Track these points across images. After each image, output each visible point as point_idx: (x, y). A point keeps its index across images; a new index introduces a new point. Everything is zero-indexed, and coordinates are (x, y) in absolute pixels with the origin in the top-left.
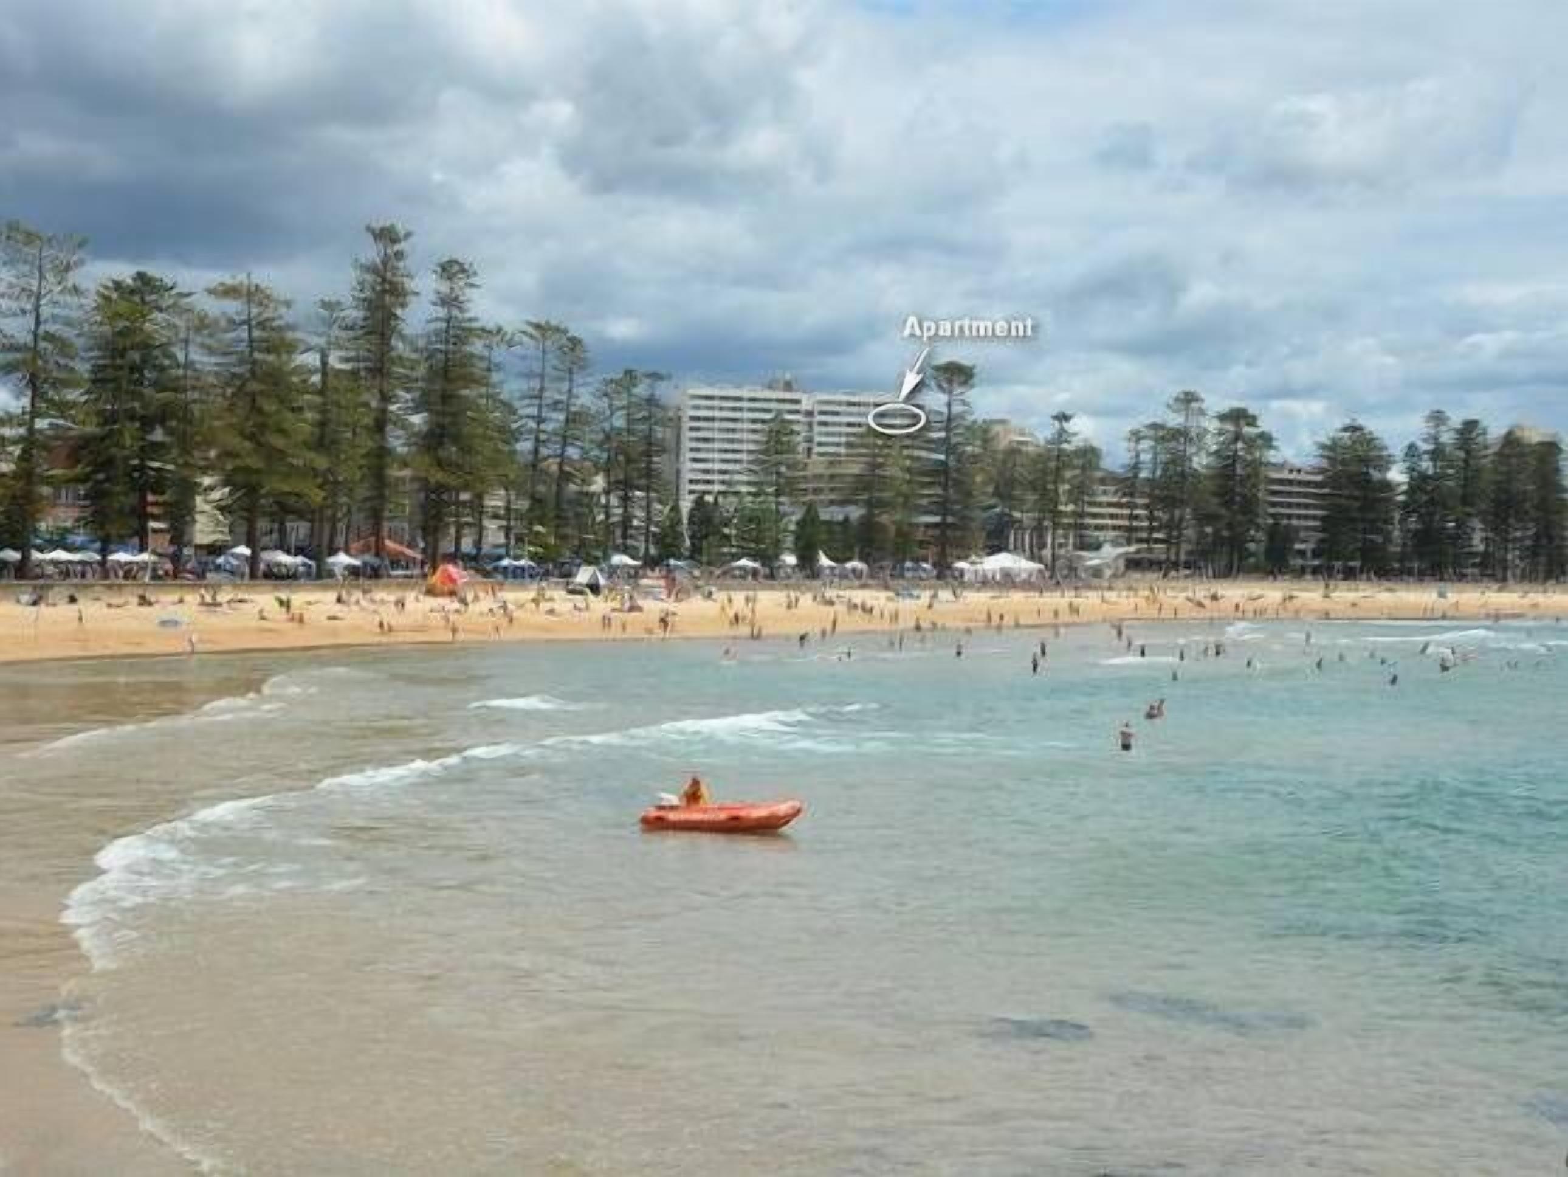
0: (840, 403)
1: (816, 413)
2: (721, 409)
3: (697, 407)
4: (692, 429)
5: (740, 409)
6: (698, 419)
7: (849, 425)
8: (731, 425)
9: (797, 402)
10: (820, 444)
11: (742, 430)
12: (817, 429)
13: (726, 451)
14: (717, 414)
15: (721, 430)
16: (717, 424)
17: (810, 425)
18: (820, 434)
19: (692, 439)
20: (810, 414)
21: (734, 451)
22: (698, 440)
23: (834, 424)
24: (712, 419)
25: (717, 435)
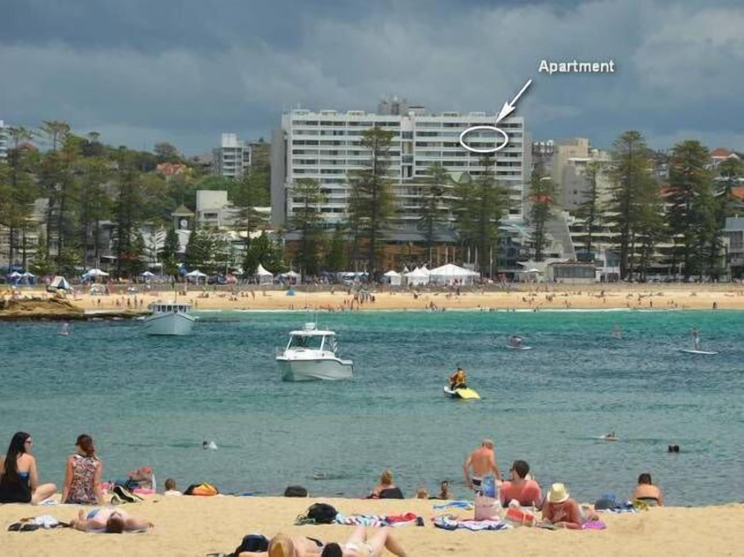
0: (438, 124)
1: (415, 135)
2: (323, 133)
3: (300, 132)
4: (295, 152)
5: (341, 133)
6: (301, 142)
7: (446, 144)
8: (332, 148)
9: (397, 124)
10: (418, 163)
11: (343, 152)
12: (415, 149)
13: (329, 171)
14: (319, 138)
15: (323, 152)
16: (320, 148)
17: (410, 144)
18: (418, 153)
19: (295, 161)
20: (409, 135)
21: (336, 172)
22: (302, 162)
23: (434, 144)
24: (315, 143)
25: (319, 157)
